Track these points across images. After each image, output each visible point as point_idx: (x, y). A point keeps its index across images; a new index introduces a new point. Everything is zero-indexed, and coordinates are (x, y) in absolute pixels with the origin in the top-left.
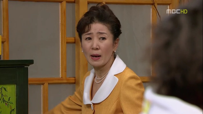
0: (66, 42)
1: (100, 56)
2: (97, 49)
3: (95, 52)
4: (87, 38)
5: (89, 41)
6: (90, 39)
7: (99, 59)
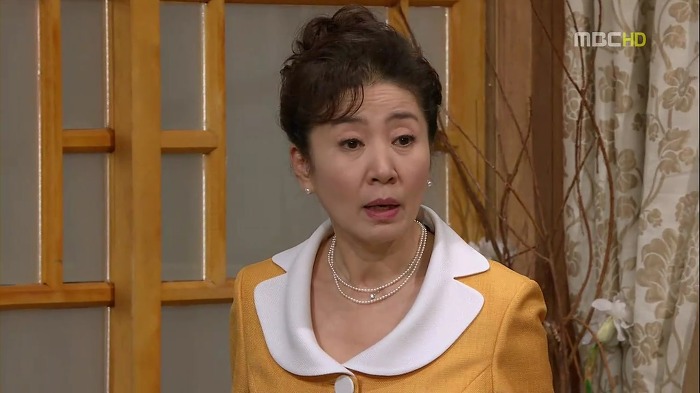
0: (61, 149)
1: (397, 206)
2: (391, 180)
3: (384, 193)
4: (342, 143)
5: (354, 152)
6: (353, 144)
7: (394, 215)
